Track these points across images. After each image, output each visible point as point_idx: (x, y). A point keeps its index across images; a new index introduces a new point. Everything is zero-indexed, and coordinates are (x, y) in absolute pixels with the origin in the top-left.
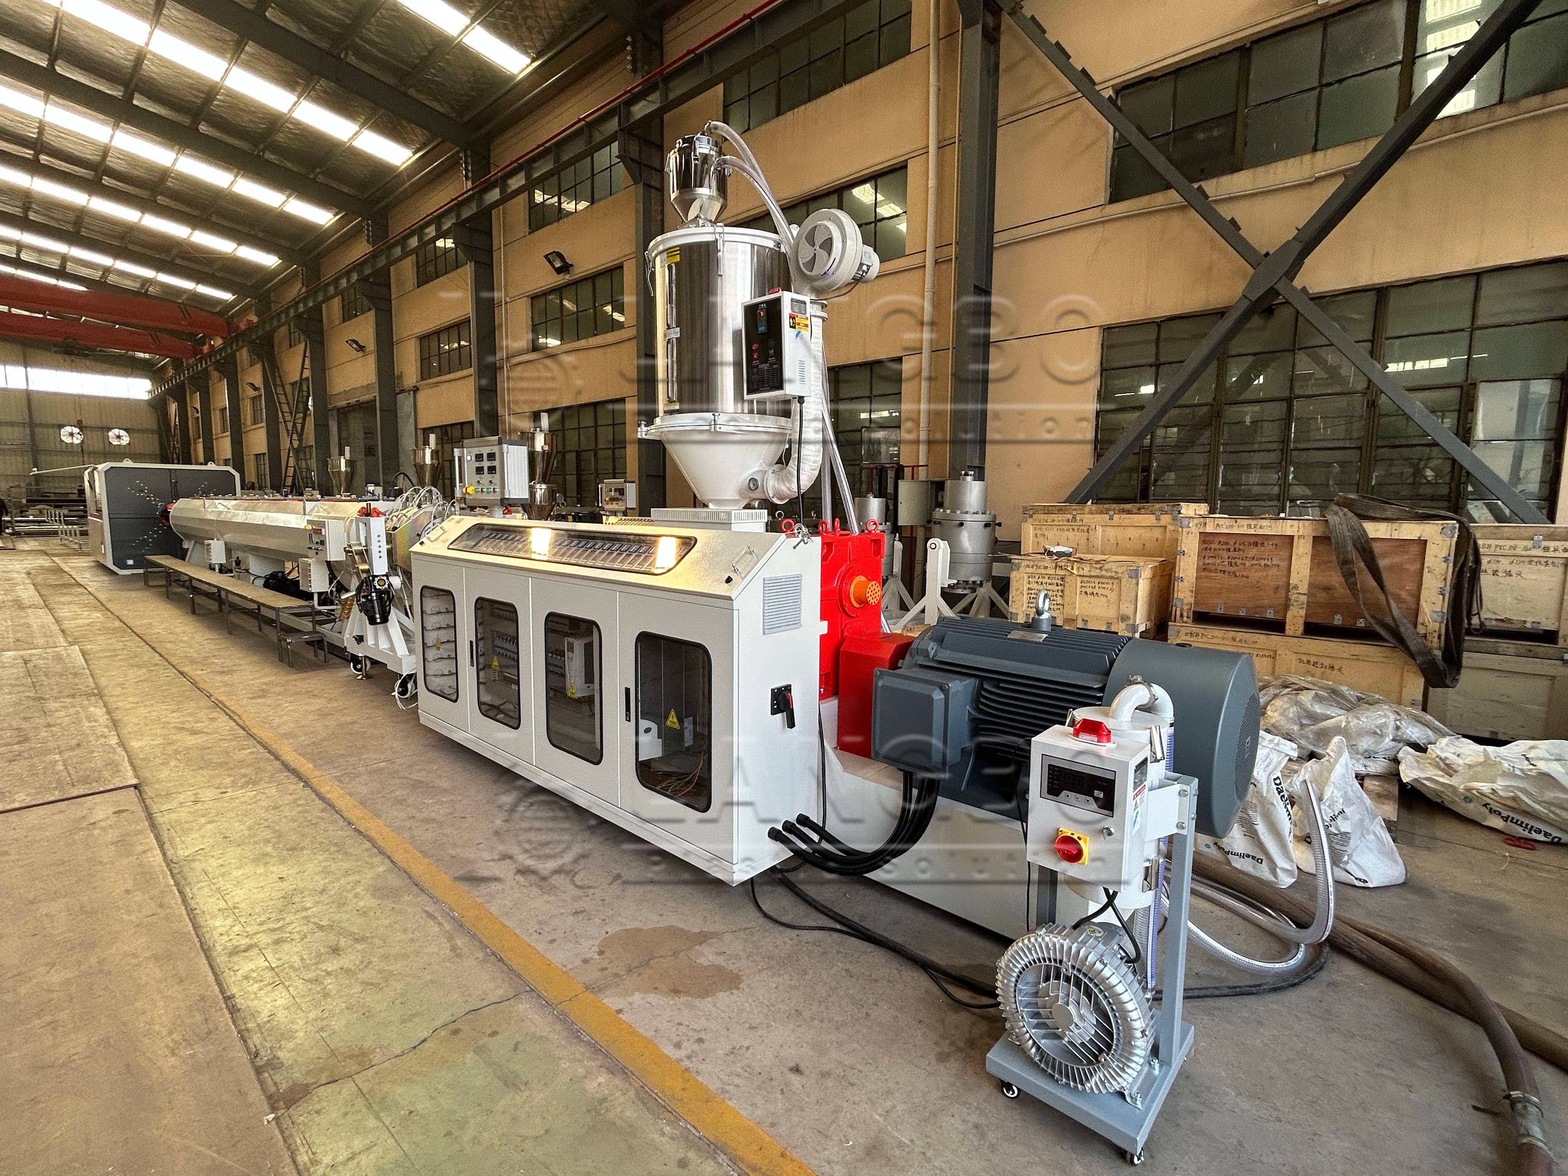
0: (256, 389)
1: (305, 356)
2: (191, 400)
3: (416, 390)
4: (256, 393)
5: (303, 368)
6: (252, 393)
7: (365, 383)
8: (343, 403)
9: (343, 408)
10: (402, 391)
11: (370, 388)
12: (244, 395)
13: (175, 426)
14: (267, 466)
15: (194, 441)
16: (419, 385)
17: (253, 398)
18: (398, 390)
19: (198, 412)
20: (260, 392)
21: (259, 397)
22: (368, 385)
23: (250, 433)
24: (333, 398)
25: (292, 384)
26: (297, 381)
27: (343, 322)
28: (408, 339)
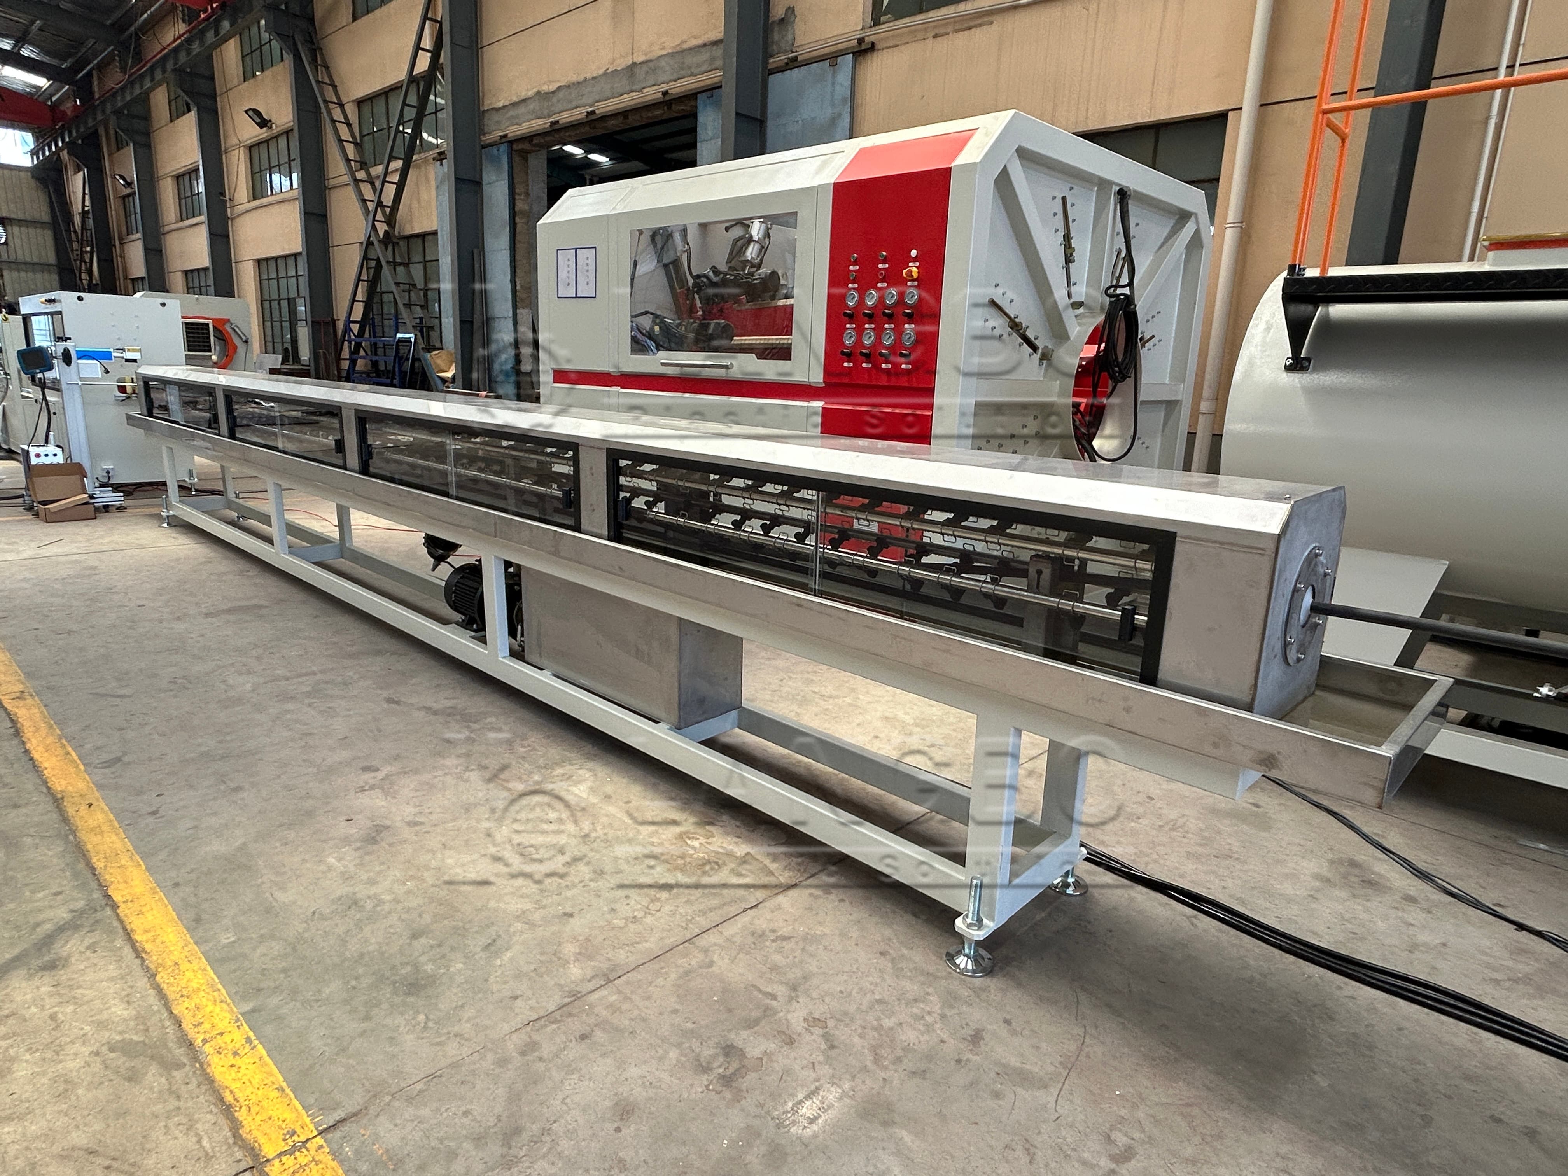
0: (264, 123)
2: (112, 164)
3: (863, 49)
4: (263, 133)
5: (418, 48)
7: (623, 63)
8: (538, 124)
10: (793, 63)
11: (640, 72)
12: (233, 141)
13: (84, 214)
14: (304, 282)
15: (121, 239)
16: (873, 35)
17: (251, 148)
18: (779, 59)
19: (129, 184)
20: (275, 130)
21: (267, 141)
22: (634, 64)
23: (247, 218)
24: (490, 121)
25: (360, 103)
26: (395, 87)
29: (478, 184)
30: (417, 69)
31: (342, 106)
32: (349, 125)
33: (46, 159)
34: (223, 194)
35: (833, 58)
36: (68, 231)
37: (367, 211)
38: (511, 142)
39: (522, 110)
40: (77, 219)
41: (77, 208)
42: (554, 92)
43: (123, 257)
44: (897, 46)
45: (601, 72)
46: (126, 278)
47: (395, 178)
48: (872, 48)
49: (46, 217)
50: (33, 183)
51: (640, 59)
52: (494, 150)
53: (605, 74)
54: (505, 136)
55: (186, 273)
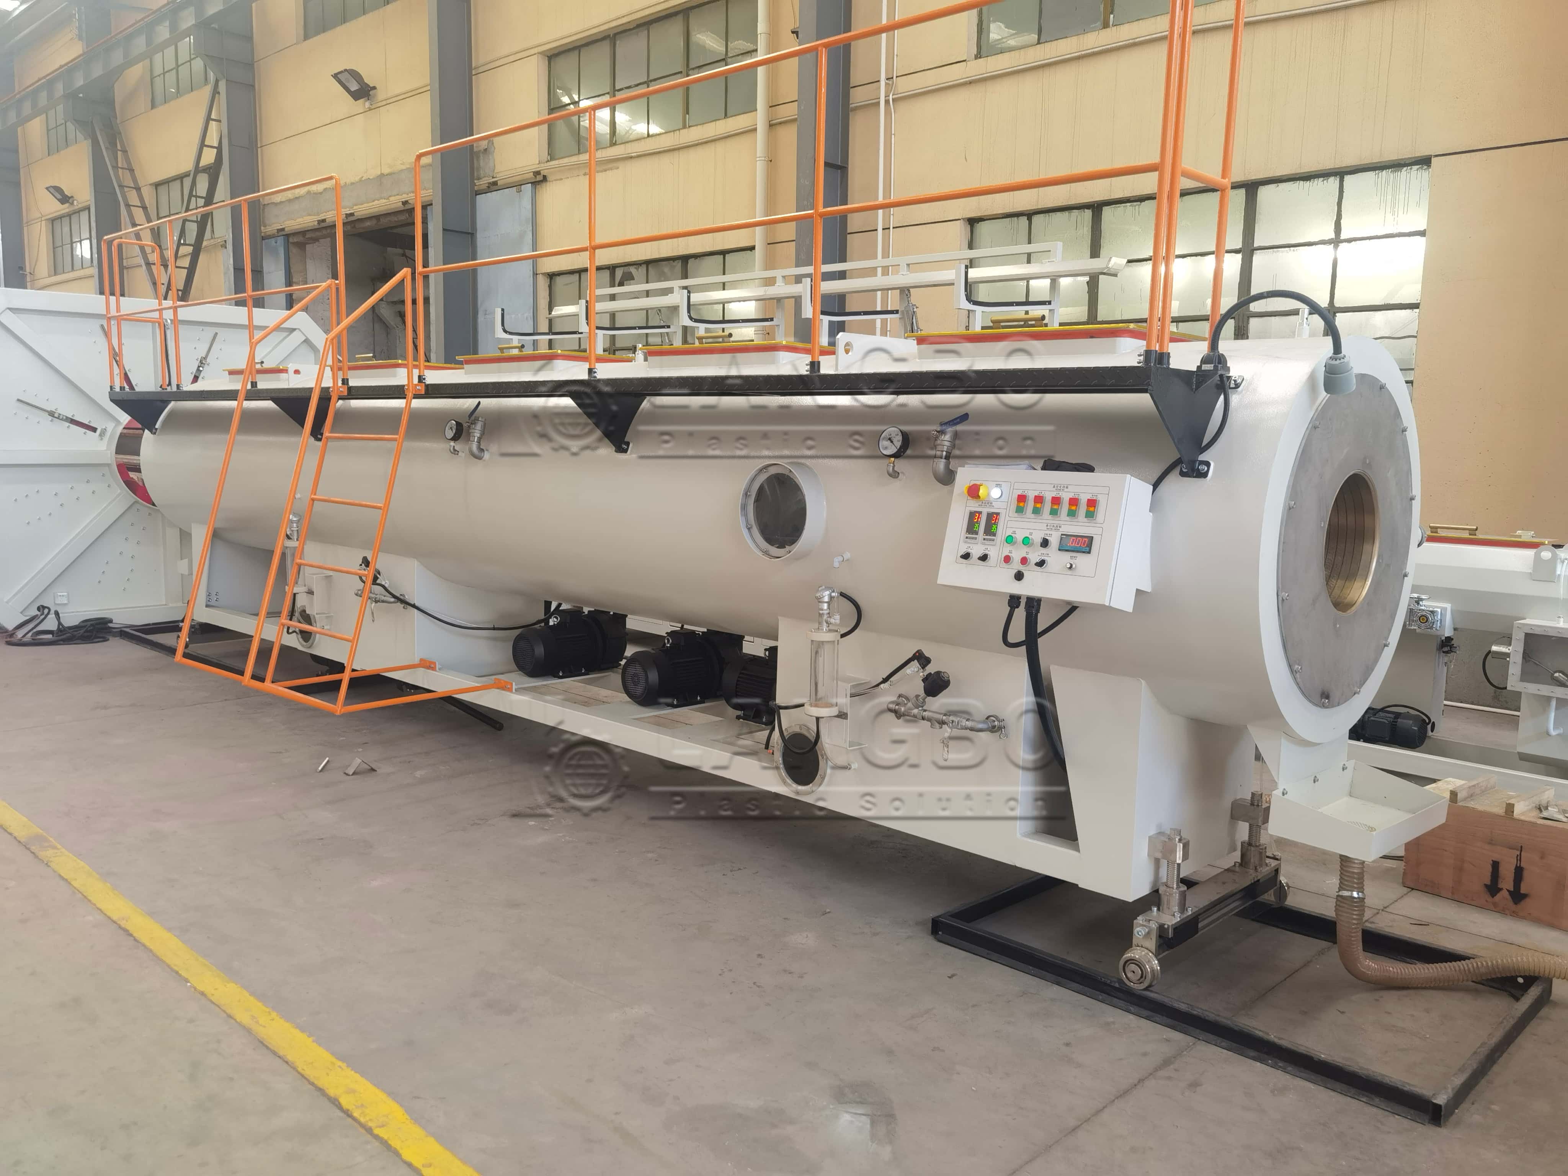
0: (65, 199)
1: (208, 119)
3: (539, 180)
4: (65, 209)
5: (202, 145)
6: (54, 207)
7: (374, 173)
9: (303, 233)
10: (493, 186)
11: (387, 182)
12: (35, 214)
16: (545, 168)
17: (53, 221)
18: (483, 183)
20: (77, 205)
21: (69, 216)
22: (382, 175)
24: (271, 213)
25: (157, 185)
26: (187, 175)
27: (306, 37)
28: (518, 57)
29: (259, 272)
30: (203, 162)
31: (138, 189)
32: (144, 208)
34: (22, 268)
35: (516, 185)
38: (287, 236)
39: (295, 206)
42: (321, 193)
44: (561, 179)
45: (357, 179)
47: (186, 262)
48: (545, 178)
51: (386, 171)
52: (273, 241)
53: (361, 180)
54: (283, 230)
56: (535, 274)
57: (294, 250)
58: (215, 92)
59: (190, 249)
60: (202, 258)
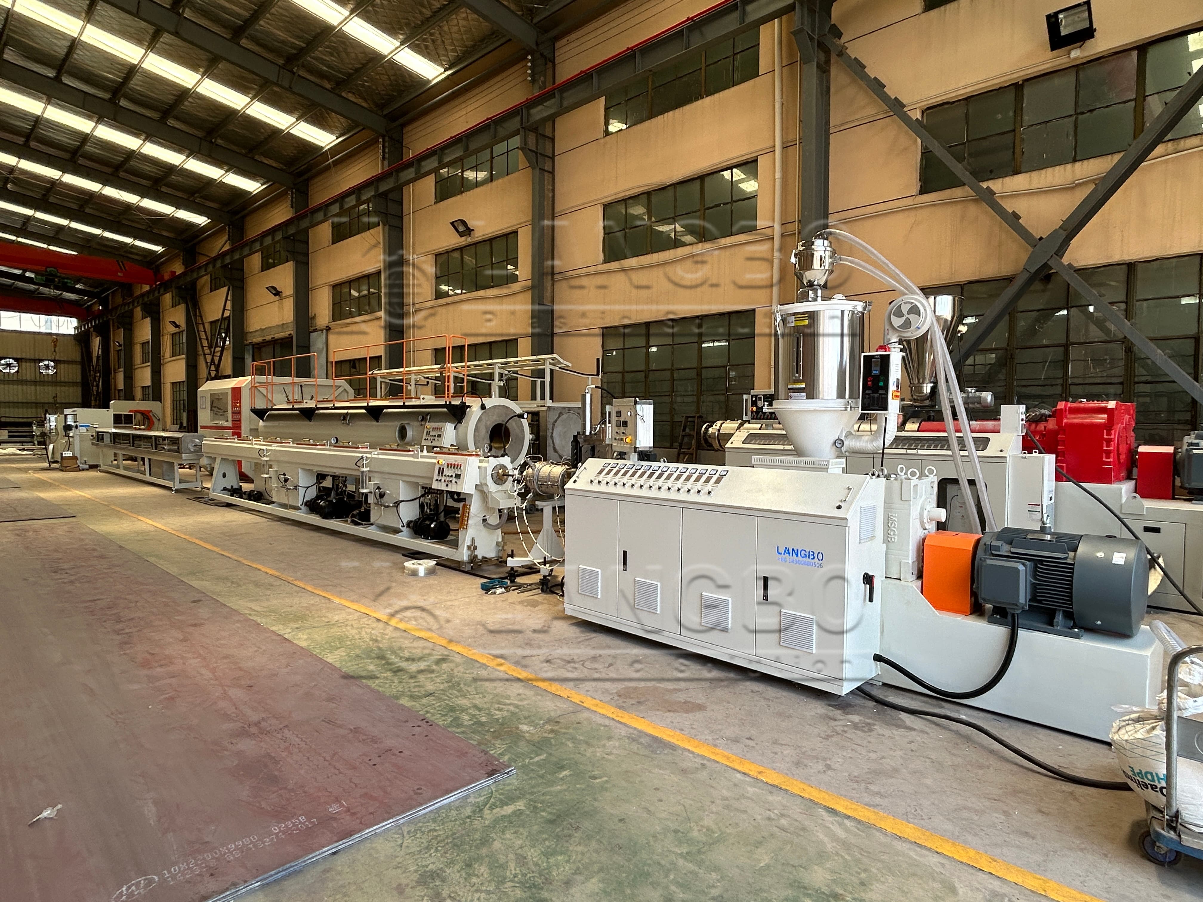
0: (177, 326)
1: (226, 300)
3: (328, 329)
4: (177, 330)
5: (224, 309)
8: (260, 339)
10: (315, 330)
11: (285, 327)
12: (165, 331)
13: (98, 357)
14: (185, 393)
15: (115, 371)
16: (331, 325)
17: (173, 334)
18: (311, 329)
19: (120, 345)
20: (181, 329)
21: (179, 333)
22: (283, 324)
23: (169, 364)
24: (249, 335)
25: (212, 323)
26: (218, 320)
27: (262, 271)
28: (322, 286)
29: (243, 359)
30: (225, 315)
31: (203, 324)
32: (205, 332)
33: (82, 331)
34: (159, 354)
35: (322, 330)
36: (89, 366)
37: (207, 366)
38: (253, 345)
39: (256, 334)
40: (95, 360)
41: (95, 354)
42: (264, 329)
43: (115, 379)
44: (336, 328)
46: (115, 389)
47: (219, 354)
48: (331, 328)
49: (78, 359)
50: (73, 342)
52: (248, 347)
53: (277, 325)
54: (252, 342)
55: (143, 387)
56: (327, 362)
57: (256, 350)
58: (229, 290)
59: (220, 349)
60: (225, 353)
